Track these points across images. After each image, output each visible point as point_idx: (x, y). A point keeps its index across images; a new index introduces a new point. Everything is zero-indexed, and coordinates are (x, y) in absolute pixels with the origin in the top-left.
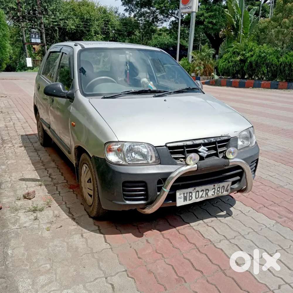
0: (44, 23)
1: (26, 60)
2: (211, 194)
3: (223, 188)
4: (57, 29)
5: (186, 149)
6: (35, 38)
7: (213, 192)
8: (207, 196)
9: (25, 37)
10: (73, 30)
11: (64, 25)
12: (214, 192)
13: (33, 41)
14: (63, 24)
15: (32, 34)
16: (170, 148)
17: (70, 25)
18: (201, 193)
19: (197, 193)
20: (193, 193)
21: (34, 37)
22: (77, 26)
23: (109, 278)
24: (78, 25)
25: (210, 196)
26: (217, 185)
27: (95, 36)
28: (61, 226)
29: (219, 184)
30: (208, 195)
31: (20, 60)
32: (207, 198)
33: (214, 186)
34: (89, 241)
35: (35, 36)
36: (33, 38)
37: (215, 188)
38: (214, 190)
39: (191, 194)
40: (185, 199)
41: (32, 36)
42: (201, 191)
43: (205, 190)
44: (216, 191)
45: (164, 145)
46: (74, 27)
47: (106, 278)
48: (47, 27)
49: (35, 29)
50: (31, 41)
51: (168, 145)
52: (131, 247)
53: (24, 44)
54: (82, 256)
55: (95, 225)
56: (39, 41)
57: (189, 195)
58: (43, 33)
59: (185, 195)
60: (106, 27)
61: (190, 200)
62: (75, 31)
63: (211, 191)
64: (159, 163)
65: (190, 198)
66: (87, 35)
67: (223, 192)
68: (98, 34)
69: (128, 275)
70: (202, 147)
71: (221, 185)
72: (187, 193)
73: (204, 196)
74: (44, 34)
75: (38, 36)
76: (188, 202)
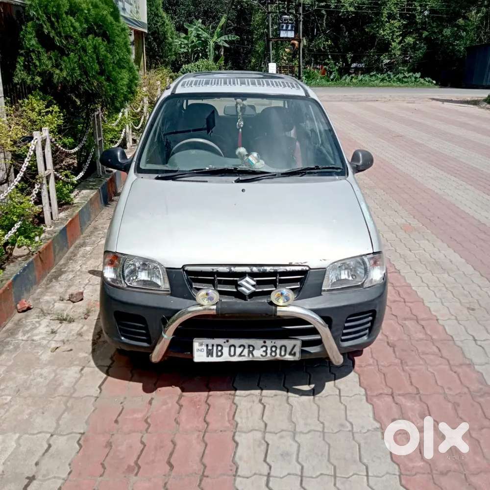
0: (304, 4)
1: (268, 66)
2: (259, 354)
3: (283, 348)
4: (324, 12)
5: (218, 278)
6: (286, 30)
7: (264, 351)
8: (251, 355)
9: (271, 29)
10: (350, 13)
11: (336, 6)
12: (266, 351)
13: (283, 34)
14: (336, 4)
15: (282, 23)
16: (189, 273)
17: (347, 5)
18: (239, 350)
19: (232, 349)
20: (224, 348)
21: (284, 28)
22: (358, 7)
23: (55, 436)
24: (360, 4)
25: (257, 358)
26: (269, 343)
27: (387, 22)
28: (71, 350)
29: (274, 341)
30: (253, 354)
31: (261, 65)
32: (250, 358)
33: (265, 342)
34: (83, 378)
35: (287, 27)
36: (284, 30)
37: (266, 347)
38: (264, 349)
39: (219, 348)
40: (210, 353)
41: (283, 26)
42: (240, 347)
43: (247, 347)
44: (269, 351)
45: (181, 267)
46: (352, 9)
47: (52, 435)
48: (308, 10)
49: (288, 15)
50: (279, 35)
51: (186, 268)
52: (121, 403)
53: (269, 40)
54: (55, 397)
55: (111, 358)
56: (291, 34)
57: (217, 348)
58: (301, 21)
59: (210, 348)
60: (411, 5)
61: (217, 356)
62: (353, 15)
63: (259, 349)
64: (170, 292)
65: (219, 354)
66: (373, 22)
67: (285, 355)
68: (395, 19)
69: (80, 439)
70: (248, 279)
71: (279, 343)
72: (213, 345)
73: (247, 355)
74: (301, 23)
75: (292, 27)
76: (214, 359)
